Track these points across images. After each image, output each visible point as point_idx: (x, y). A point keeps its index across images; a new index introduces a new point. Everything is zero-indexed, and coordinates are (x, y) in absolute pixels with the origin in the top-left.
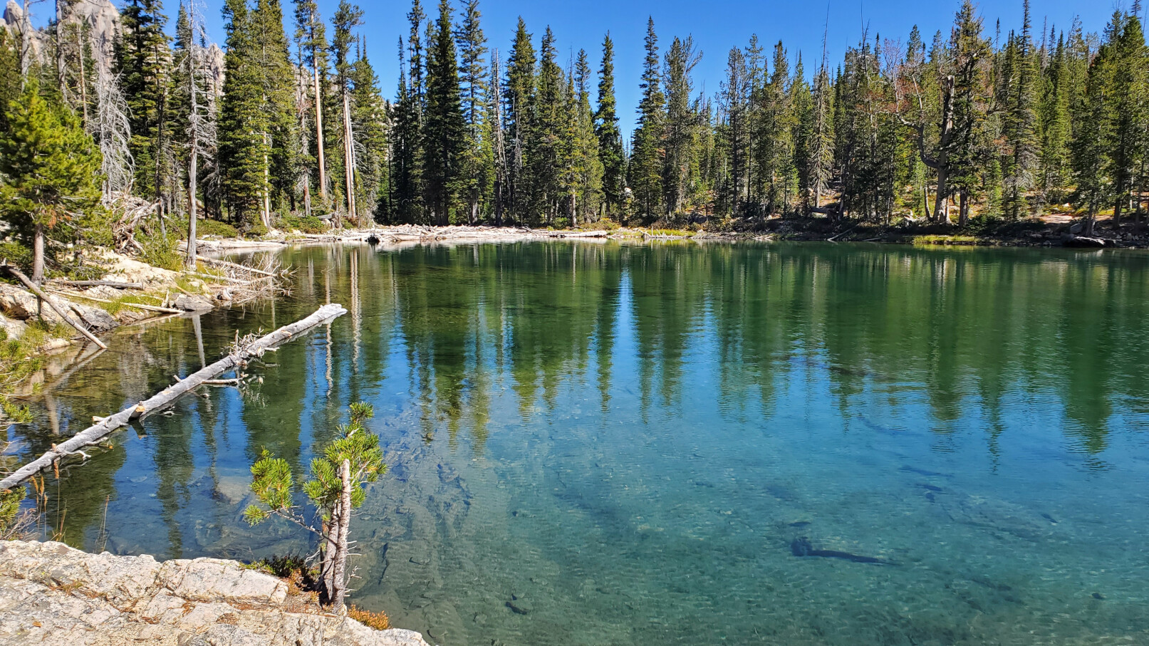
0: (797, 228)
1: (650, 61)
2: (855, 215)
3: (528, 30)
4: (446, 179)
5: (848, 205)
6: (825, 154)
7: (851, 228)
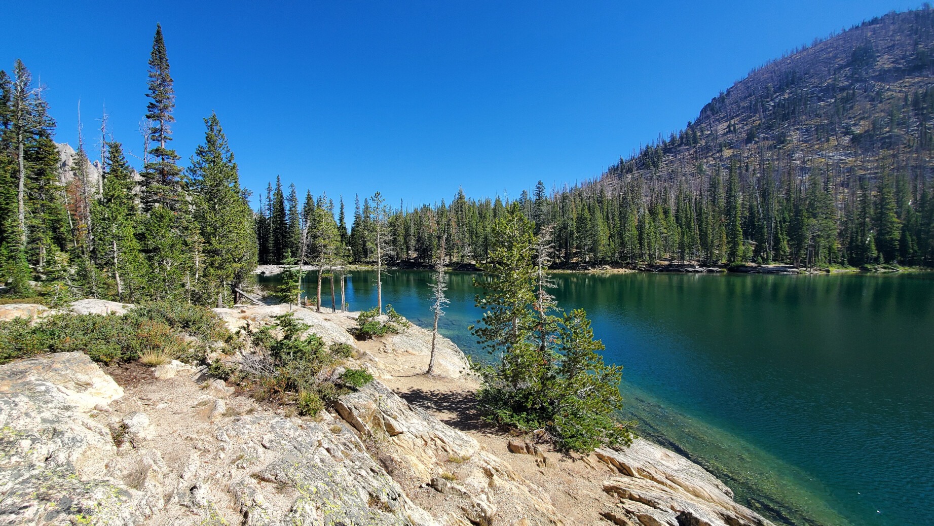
0: (405, 265)
1: (357, 208)
2: (422, 261)
3: (311, 194)
4: (283, 248)
5: (420, 257)
6: (413, 242)
7: (420, 264)
